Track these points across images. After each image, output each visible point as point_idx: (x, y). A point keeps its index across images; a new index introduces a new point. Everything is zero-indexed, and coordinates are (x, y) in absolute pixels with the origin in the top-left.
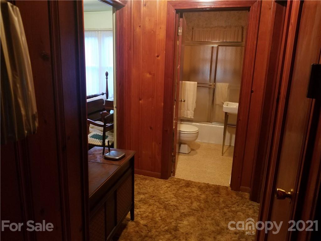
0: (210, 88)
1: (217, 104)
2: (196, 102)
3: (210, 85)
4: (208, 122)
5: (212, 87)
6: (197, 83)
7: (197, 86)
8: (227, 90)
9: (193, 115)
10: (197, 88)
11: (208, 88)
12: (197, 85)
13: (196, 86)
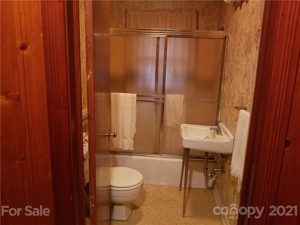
0: (156, 103)
1: (168, 126)
2: (137, 125)
3: (157, 99)
4: (155, 153)
5: (161, 101)
6: (136, 95)
7: (137, 101)
8: (182, 104)
9: (132, 145)
10: (137, 103)
11: (153, 103)
12: (137, 98)
13: (135, 101)
